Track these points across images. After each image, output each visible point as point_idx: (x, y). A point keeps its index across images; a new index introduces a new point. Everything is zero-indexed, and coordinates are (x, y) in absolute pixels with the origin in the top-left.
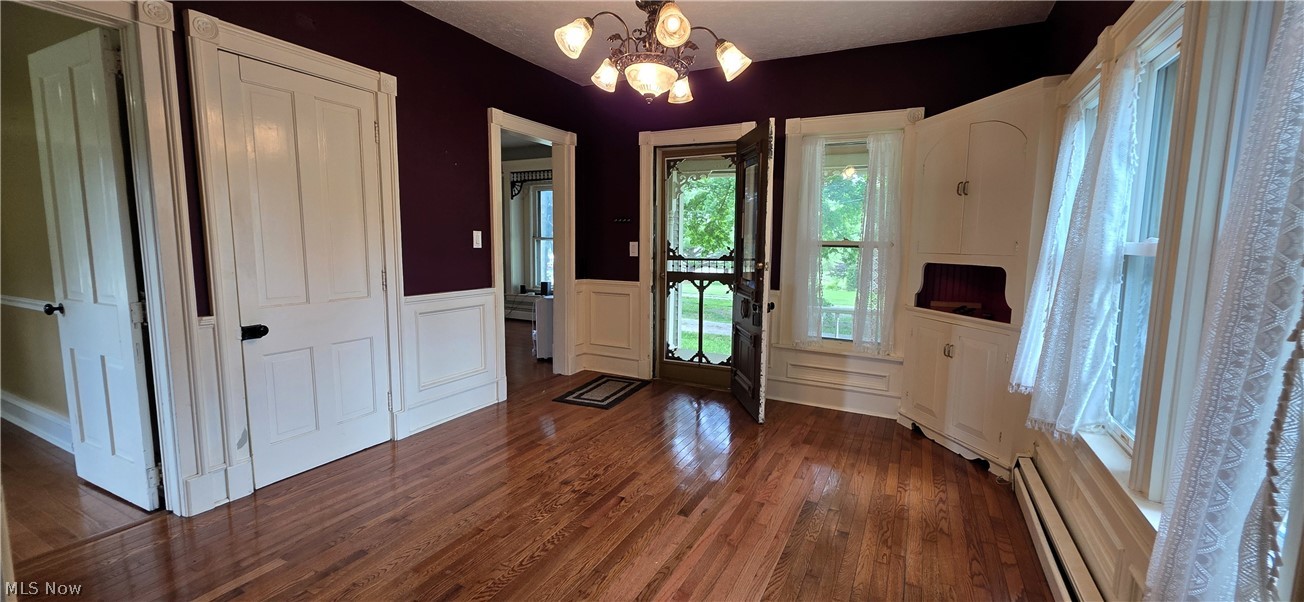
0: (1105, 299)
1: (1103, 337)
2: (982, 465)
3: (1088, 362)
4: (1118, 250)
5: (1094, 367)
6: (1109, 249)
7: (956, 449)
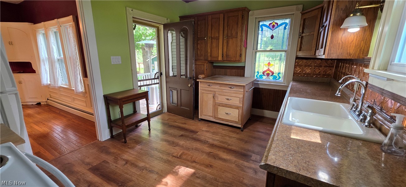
0: (57, 65)
1: (59, 71)
2: (39, 104)
3: (58, 75)
4: (57, 58)
5: (59, 75)
6: (56, 58)
7: (31, 104)
